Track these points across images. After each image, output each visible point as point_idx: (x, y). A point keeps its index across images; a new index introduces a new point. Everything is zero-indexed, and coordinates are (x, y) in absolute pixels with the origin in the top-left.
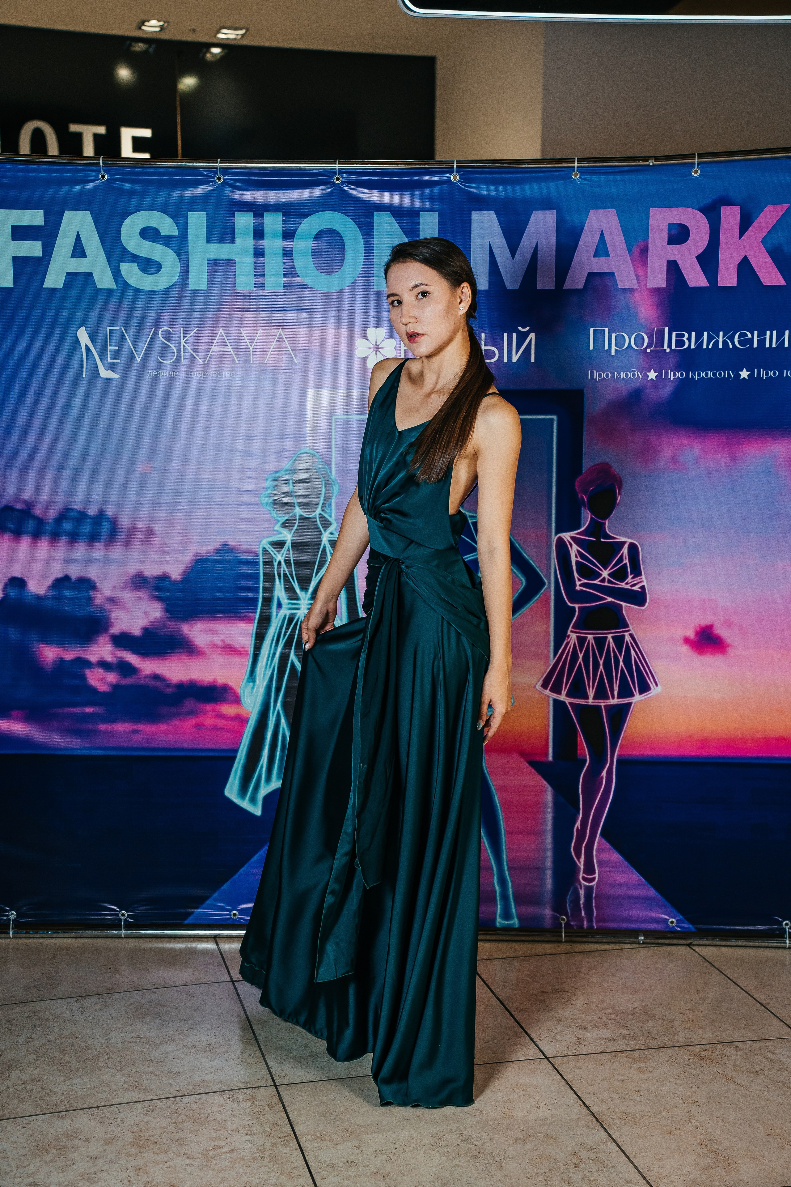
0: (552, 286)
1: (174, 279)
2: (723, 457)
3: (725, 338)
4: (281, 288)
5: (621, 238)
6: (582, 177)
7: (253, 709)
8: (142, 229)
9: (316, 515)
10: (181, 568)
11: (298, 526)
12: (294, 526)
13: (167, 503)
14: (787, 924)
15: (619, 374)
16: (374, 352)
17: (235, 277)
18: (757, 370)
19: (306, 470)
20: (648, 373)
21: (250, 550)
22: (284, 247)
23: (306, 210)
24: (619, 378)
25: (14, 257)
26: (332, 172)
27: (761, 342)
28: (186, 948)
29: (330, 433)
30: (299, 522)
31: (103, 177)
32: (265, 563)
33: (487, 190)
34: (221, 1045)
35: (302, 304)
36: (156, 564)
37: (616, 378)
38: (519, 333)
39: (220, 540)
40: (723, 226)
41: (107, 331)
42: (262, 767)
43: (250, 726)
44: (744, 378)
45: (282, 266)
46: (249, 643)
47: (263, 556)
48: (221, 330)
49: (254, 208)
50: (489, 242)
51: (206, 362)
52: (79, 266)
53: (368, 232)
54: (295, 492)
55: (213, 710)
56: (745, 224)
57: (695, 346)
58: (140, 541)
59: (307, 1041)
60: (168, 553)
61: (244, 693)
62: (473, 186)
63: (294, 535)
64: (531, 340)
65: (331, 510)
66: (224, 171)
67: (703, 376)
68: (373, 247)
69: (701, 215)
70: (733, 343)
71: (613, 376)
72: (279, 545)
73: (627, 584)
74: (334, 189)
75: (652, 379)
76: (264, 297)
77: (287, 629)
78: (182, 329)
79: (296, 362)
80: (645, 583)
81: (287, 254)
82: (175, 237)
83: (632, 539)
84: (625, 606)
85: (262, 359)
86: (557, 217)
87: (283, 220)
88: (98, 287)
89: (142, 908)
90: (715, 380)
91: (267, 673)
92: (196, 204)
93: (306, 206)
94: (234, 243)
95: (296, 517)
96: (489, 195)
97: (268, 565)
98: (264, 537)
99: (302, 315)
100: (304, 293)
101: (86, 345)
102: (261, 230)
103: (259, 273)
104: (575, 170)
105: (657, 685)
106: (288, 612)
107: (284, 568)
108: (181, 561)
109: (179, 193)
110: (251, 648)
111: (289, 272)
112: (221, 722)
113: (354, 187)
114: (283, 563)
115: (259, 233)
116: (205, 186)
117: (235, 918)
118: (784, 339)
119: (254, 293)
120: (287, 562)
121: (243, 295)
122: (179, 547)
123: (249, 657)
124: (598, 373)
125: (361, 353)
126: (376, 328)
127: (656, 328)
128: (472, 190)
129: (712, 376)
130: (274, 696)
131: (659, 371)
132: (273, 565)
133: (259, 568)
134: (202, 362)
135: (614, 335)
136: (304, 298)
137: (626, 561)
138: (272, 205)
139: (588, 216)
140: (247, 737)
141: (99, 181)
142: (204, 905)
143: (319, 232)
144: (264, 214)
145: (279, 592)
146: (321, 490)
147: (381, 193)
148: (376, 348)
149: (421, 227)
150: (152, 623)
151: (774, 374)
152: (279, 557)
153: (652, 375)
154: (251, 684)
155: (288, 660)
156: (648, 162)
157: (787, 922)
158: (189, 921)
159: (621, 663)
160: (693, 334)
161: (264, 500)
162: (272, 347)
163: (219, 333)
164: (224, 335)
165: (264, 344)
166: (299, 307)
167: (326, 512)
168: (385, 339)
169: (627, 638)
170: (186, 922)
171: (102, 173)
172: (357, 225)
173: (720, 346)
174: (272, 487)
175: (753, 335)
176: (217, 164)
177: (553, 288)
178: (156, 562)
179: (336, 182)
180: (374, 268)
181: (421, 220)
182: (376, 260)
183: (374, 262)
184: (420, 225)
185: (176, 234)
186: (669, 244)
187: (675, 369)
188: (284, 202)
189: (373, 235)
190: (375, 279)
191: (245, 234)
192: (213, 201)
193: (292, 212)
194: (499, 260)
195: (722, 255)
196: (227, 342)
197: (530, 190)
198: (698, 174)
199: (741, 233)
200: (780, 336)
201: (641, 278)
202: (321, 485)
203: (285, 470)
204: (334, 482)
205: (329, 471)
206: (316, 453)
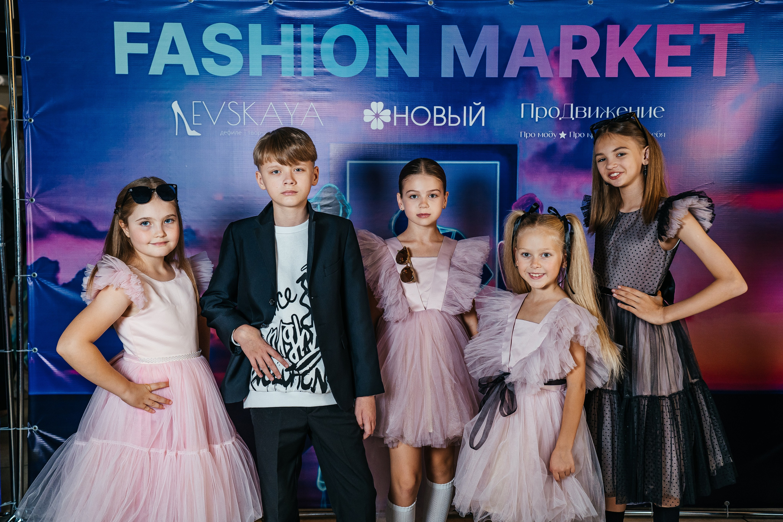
0: (496, 75)
1: (239, 69)
3: (610, 112)
4: (313, 75)
5: (542, 44)
6: (516, 4)
8: (218, 35)
15: (541, 134)
16: (376, 118)
17: (281, 68)
19: (329, 198)
20: (560, 134)
22: (315, 48)
23: (330, 23)
24: (541, 137)
25: (128, 54)
29: (345, 174)
33: (452, 11)
35: (327, 86)
37: (538, 137)
38: (474, 106)
40: (608, 38)
41: (192, 104)
45: (313, 60)
48: (271, 103)
49: (294, 22)
50: (454, 46)
51: (261, 125)
52: (173, 60)
53: (372, 39)
56: (623, 37)
57: (591, 116)
62: (443, 8)
64: (482, 111)
68: (375, 48)
69: (594, 30)
70: (616, 114)
71: (537, 135)
74: (349, 9)
75: (563, 138)
76: (300, 81)
78: (244, 103)
79: (323, 125)
81: (317, 52)
82: (240, 41)
85: (299, 123)
86: (499, 29)
87: (314, 29)
88: (187, 74)
92: (255, 18)
93: (329, 20)
94: (281, 44)
96: (454, 15)
99: (327, 93)
100: (328, 78)
101: (178, 113)
102: (299, 36)
103: (298, 65)
109: (244, 11)
111: (318, 64)
113: (362, 8)
115: (297, 38)
116: (261, 7)
118: (649, 112)
119: (294, 79)
121: (287, 80)
124: (526, 134)
125: (366, 119)
126: (377, 102)
127: (565, 104)
128: (442, 11)
131: (567, 132)
134: (258, 125)
135: (537, 109)
136: (328, 82)
138: (306, 20)
139: (519, 30)
141: (188, 3)
143: (338, 38)
144: (301, 26)
146: (339, 212)
147: (381, 12)
148: (377, 116)
153: (563, 135)
160: (590, 108)
162: (306, 115)
163: (270, 105)
164: (273, 107)
165: (301, 113)
166: (325, 88)
168: (384, 109)
172: (364, 33)
177: (497, 76)
179: (350, 4)
180: (375, 62)
181: (408, 31)
182: (377, 57)
183: (375, 58)
184: (407, 34)
185: (241, 39)
186: (573, 49)
187: (578, 131)
188: (314, 18)
189: (375, 40)
190: (377, 69)
191: (288, 39)
192: (266, 17)
193: (320, 24)
194: (460, 58)
195: (608, 57)
196: (275, 111)
197: (482, 11)
198: (592, 4)
199: (621, 43)
200: (646, 110)
201: (555, 71)
202: (339, 208)
203: (314, 198)
204: (348, 206)
205: (345, 199)
206: (336, 187)
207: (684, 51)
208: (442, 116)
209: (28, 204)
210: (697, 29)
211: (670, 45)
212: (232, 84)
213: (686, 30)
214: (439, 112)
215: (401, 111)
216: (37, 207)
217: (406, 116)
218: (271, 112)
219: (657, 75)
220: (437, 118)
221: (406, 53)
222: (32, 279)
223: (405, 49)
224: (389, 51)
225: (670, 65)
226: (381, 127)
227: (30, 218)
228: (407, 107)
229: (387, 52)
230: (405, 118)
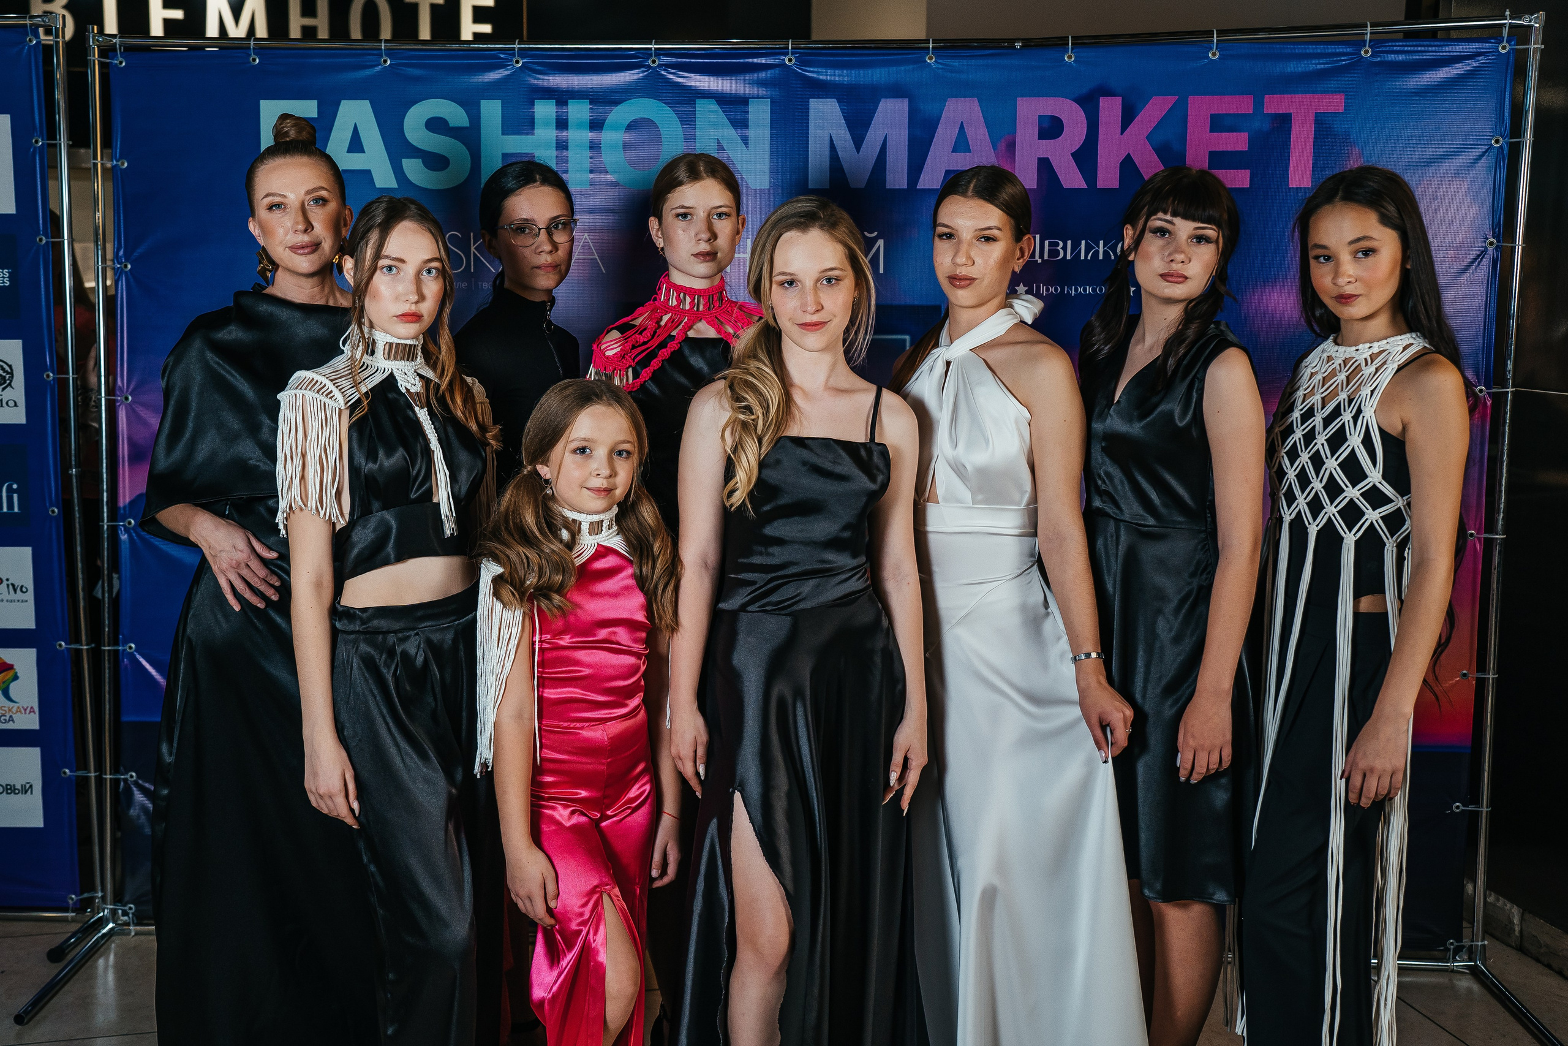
0: (904, 185)
1: (464, 176)
3: (1105, 250)
4: (588, 187)
5: (984, 131)
6: (939, 61)
8: (427, 120)
22: (591, 139)
23: (617, 97)
26: (647, 53)
31: (385, 61)
33: (827, 75)
35: (611, 205)
40: (1102, 119)
45: (589, 160)
49: (556, 95)
50: (830, 134)
52: (356, 162)
53: (688, 122)
56: (1128, 117)
57: (1071, 256)
62: (811, 69)
64: (879, 247)
66: (523, 53)
67: (1080, 291)
68: (695, 139)
69: (1077, 106)
70: (1115, 253)
74: (649, 73)
78: (472, 234)
79: (605, 272)
82: (466, 129)
86: (909, 106)
87: (591, 109)
88: (377, 186)
92: (491, 91)
93: (616, 92)
94: (534, 134)
96: (830, 80)
99: (611, 217)
100: (613, 191)
102: (564, 119)
104: (929, 52)
109: (473, 79)
111: (597, 167)
113: (673, 71)
115: (562, 124)
116: (501, 71)
128: (810, 74)
129: (1090, 292)
131: (1029, 285)
136: (614, 198)
138: (577, 92)
139: (944, 106)
141: (380, 67)
143: (631, 122)
144: (568, 101)
149: (750, 116)
156: (1015, 45)
160: (1069, 242)
166: (608, 208)
171: (385, 58)
172: (675, 113)
173: (1101, 257)
176: (515, 44)
177: (905, 187)
179: (652, 64)
181: (751, 111)
184: (750, 114)
185: (467, 125)
186: (1040, 138)
187: (1047, 284)
188: (591, 88)
189: (695, 125)
191: (546, 124)
192: (510, 88)
193: (601, 99)
194: (841, 154)
195: (1101, 153)
197: (877, 75)
198: (1072, 60)
199: (1124, 128)
207: (1238, 142)
209: (120, 405)
210: (1259, 104)
211: (1212, 131)
213: (1241, 105)
216: (133, 410)
217: (748, 256)
221: (747, 147)
222: (127, 530)
223: (745, 140)
224: (719, 142)
227: (123, 430)
228: (749, 241)
229: (715, 145)
230: (745, 259)
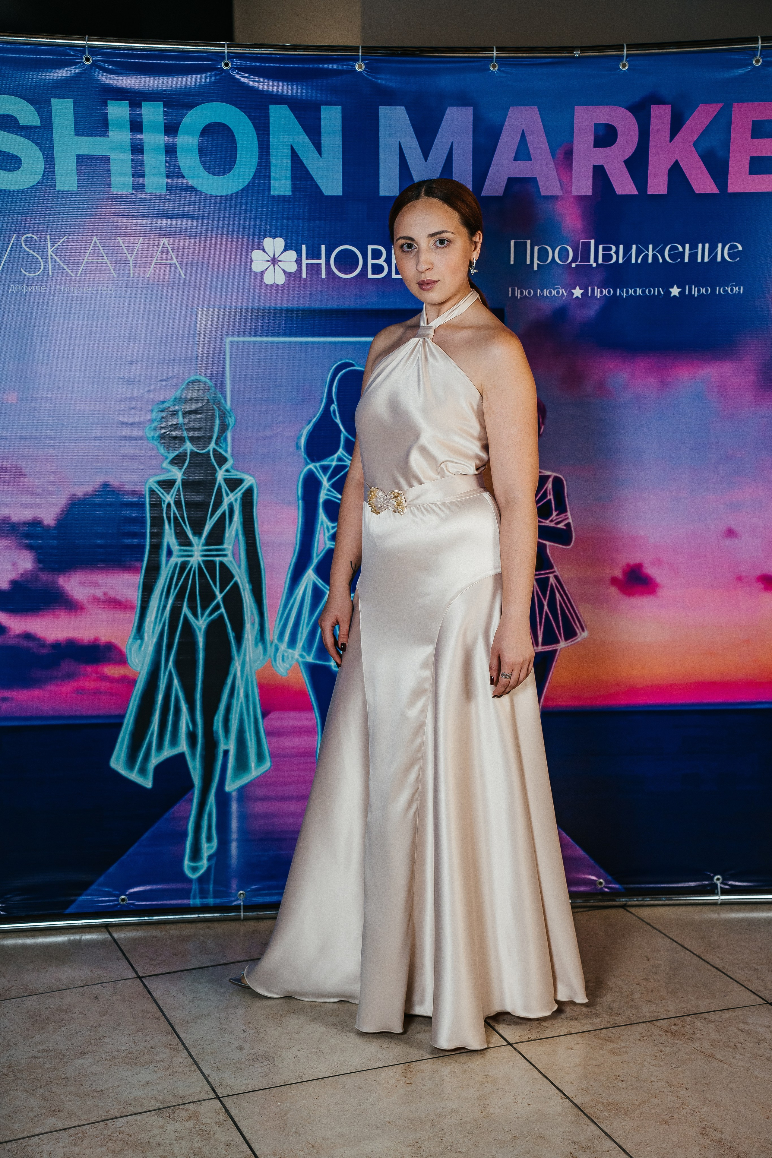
1: (38, 178)
2: (652, 382)
3: (654, 252)
4: (164, 191)
5: (544, 140)
6: (502, 69)
7: (141, 670)
9: (209, 451)
10: (55, 512)
11: (189, 463)
12: (184, 462)
13: (36, 438)
14: (718, 879)
15: (542, 291)
16: (272, 265)
17: (110, 177)
18: (689, 287)
19: (197, 400)
20: (573, 291)
21: (136, 491)
22: (167, 143)
23: (191, 100)
24: (542, 296)
26: (220, 56)
27: (693, 256)
28: (69, 940)
29: (224, 358)
30: (190, 460)
32: (152, 505)
33: (395, 82)
34: (144, 1054)
35: (188, 209)
36: (26, 507)
37: (538, 295)
39: (98, 480)
40: (652, 127)
42: (152, 734)
43: (138, 689)
44: (675, 296)
45: (164, 164)
46: (135, 596)
47: (150, 498)
48: (95, 238)
49: (129, 96)
50: (399, 142)
51: (79, 275)
53: (263, 129)
54: (185, 424)
55: (96, 672)
56: (676, 124)
57: (623, 260)
58: (6, 482)
59: (241, 1043)
60: (39, 495)
61: (130, 651)
63: (184, 473)
65: (227, 445)
66: (94, 50)
67: (631, 293)
68: (269, 145)
69: (630, 114)
70: (663, 258)
71: (535, 293)
72: (167, 485)
73: (551, 521)
74: (223, 76)
75: (577, 297)
76: (143, 201)
77: (179, 579)
78: (48, 237)
79: (183, 276)
80: (570, 520)
81: (171, 151)
82: (37, 128)
83: (556, 473)
84: (550, 546)
85: (143, 272)
86: (473, 114)
87: (165, 111)
89: (17, 898)
90: (644, 297)
91: (156, 628)
92: (61, 89)
93: (190, 95)
94: (108, 136)
95: (186, 454)
96: (398, 88)
97: (157, 507)
98: (150, 475)
99: (188, 222)
100: (190, 196)
102: (139, 122)
103: (138, 172)
104: (493, 60)
105: (583, 630)
106: (180, 560)
107: (174, 511)
108: (54, 504)
109: (40, 75)
110: (138, 601)
111: (173, 172)
112: (104, 685)
113: (246, 75)
114: (173, 505)
115: (136, 126)
116: (70, 68)
117: (123, 903)
118: (717, 253)
119: (132, 196)
120: (178, 503)
121: (120, 198)
122: (52, 488)
123: (136, 611)
124: (519, 290)
125: (257, 267)
126: (274, 238)
127: (581, 241)
128: (379, 81)
129: (641, 294)
130: (165, 653)
131: (584, 287)
132: (161, 507)
133: (145, 511)
134: (73, 275)
135: (536, 248)
136: (192, 203)
137: (551, 497)
138: (150, 93)
139: (507, 114)
140: (135, 701)
142: (88, 892)
143: (206, 126)
144: (141, 104)
145: (169, 537)
146: (214, 422)
147: (278, 83)
148: (274, 261)
149: (324, 123)
150: (22, 575)
151: (707, 291)
152: (169, 498)
153: (578, 292)
154: (139, 641)
155: (180, 613)
156: (573, 53)
157: (719, 876)
158: (69, 911)
159: (546, 608)
160: (621, 247)
161: (150, 434)
162: (155, 259)
163: (93, 242)
164: (99, 245)
165: (146, 256)
166: (186, 213)
167: (220, 447)
168: (285, 250)
169: (552, 580)
170: (68, 911)
172: (250, 119)
173: (650, 261)
174: (159, 419)
175: (684, 248)
176: (85, 42)
178: (25, 506)
179: (225, 68)
180: (269, 169)
181: (323, 115)
182: (272, 160)
183: (269, 163)
184: (322, 121)
185: (38, 124)
186: (595, 146)
187: (601, 286)
188: (164, 90)
189: (269, 131)
190: (272, 182)
191: (120, 126)
192: (81, 86)
193: (174, 102)
194: (409, 162)
195: (651, 160)
196: (103, 252)
197: (446, 82)
198: (627, 68)
199: (673, 135)
200: (713, 249)
201: (566, 183)
202: (215, 416)
203: (172, 399)
204: (229, 413)
205: (223, 401)
206: (208, 381)
208: (381, 261)
211: (753, 137)
212: (27, 204)
214: (377, 254)
215: (314, 253)
217: (323, 261)
218: (96, 253)
219: (732, 188)
220: (373, 265)
221: (320, 154)
223: (318, 147)
224: (292, 149)
225: (751, 172)
226: (281, 280)
228: (323, 247)
229: (288, 152)
230: (320, 264)
